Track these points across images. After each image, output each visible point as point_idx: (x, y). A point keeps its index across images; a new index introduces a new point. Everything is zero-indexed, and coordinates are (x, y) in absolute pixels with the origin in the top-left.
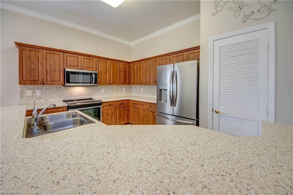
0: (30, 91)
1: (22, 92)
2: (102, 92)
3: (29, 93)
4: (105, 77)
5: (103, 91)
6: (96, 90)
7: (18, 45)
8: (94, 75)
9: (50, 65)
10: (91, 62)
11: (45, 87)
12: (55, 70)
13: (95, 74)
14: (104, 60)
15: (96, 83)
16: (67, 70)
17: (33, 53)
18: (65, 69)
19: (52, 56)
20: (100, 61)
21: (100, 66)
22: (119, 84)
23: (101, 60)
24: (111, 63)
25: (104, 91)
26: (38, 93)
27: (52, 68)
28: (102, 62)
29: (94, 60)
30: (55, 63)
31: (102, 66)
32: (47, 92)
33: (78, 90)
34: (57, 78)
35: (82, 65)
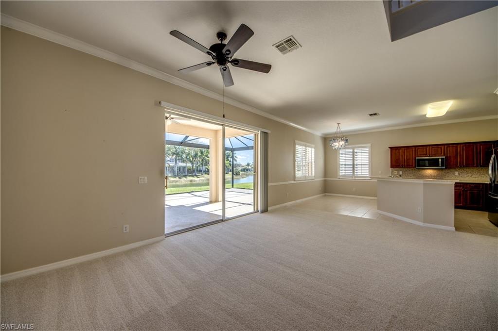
0: (397, 172)
1: (392, 172)
3: (396, 172)
4: (455, 161)
5: (457, 173)
7: (390, 148)
8: (440, 160)
9: (407, 156)
10: (439, 149)
11: (405, 169)
12: (409, 159)
13: (442, 159)
14: (454, 145)
15: (443, 166)
16: (417, 158)
17: (397, 151)
18: (415, 158)
19: (408, 150)
20: (449, 147)
21: (449, 151)
22: (477, 166)
23: (450, 146)
24: (464, 147)
25: (459, 174)
26: (401, 173)
27: (408, 158)
28: (451, 148)
29: (442, 148)
30: (410, 155)
31: (451, 151)
32: (406, 172)
33: (429, 172)
34: (411, 164)
35: (431, 153)
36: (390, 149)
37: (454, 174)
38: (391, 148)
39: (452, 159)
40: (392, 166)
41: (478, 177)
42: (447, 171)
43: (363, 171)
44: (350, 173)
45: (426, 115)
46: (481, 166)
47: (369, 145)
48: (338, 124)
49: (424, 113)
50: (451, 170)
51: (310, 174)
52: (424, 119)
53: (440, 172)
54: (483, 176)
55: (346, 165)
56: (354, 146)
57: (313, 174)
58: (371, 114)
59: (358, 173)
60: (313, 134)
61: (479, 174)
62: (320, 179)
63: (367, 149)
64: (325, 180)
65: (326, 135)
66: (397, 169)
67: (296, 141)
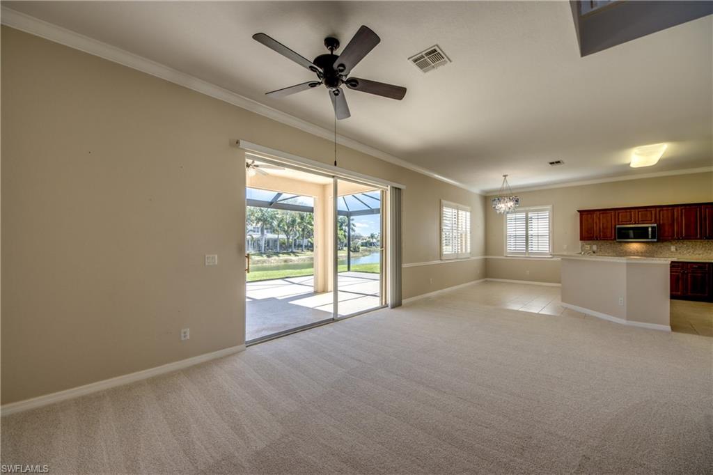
0: (588, 246)
1: (582, 246)
2: (672, 250)
3: (588, 247)
4: (670, 231)
5: (673, 248)
6: (661, 247)
7: (578, 211)
8: (650, 229)
9: (603, 224)
10: (649, 215)
11: (600, 243)
12: (607, 228)
13: (652, 228)
14: (670, 208)
15: (655, 238)
16: (618, 226)
17: (590, 216)
18: (615, 226)
19: (605, 215)
20: (663, 210)
21: (663, 216)
22: (701, 238)
23: (665, 208)
24: (683, 211)
25: (676, 249)
26: (595, 248)
27: (605, 225)
28: (665, 211)
29: (653, 212)
30: (607, 222)
31: (665, 216)
32: (602, 247)
33: (635, 246)
34: (609, 235)
35: (637, 219)
36: (579, 214)
37: (670, 249)
38: (581, 212)
39: (667, 228)
40: (582, 238)
41: (703, 254)
42: (659, 244)
43: (541, 247)
44: (522, 248)
45: (629, 164)
46: (707, 238)
47: (549, 207)
48: (505, 176)
49: (627, 162)
50: (665, 243)
51: (464, 250)
52: (627, 170)
53: (651, 247)
54: (710, 251)
55: (516, 236)
56: (527, 209)
57: (469, 250)
58: (551, 162)
59: (534, 248)
60: (468, 191)
61: (703, 249)
62: (478, 257)
63: (547, 214)
64: (486, 259)
65: (487, 192)
66: (590, 242)
67: (444, 202)
